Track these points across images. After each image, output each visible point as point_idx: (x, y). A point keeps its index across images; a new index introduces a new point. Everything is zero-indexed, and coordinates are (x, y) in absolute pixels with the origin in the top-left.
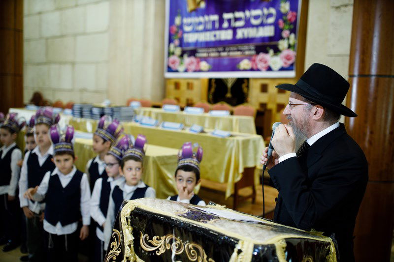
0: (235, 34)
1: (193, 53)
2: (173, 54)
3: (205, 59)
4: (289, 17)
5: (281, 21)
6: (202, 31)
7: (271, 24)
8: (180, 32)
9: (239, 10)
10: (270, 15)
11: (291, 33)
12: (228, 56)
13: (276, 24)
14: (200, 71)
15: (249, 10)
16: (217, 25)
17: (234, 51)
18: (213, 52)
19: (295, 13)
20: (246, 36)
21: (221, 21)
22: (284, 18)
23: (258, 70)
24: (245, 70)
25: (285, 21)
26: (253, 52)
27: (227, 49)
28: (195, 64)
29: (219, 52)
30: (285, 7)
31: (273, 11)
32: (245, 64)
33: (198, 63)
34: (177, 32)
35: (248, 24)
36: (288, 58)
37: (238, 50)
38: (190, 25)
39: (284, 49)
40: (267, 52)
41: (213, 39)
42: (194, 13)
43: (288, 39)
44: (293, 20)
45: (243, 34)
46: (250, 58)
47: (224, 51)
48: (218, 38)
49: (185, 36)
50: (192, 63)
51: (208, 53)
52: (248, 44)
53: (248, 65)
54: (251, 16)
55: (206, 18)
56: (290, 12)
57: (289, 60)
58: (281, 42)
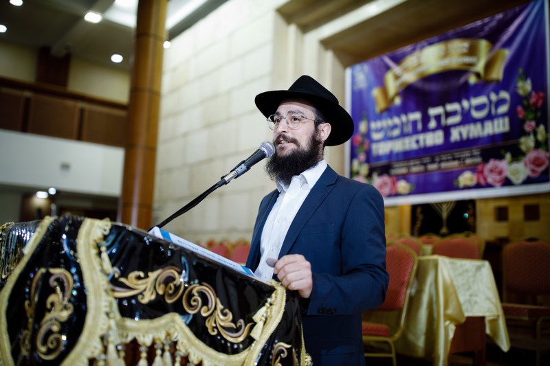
0: (447, 135)
1: (385, 170)
2: (358, 173)
3: (404, 177)
4: (533, 100)
5: (519, 108)
6: (397, 138)
7: (503, 115)
8: (367, 142)
9: (451, 101)
10: (501, 102)
12: (439, 168)
13: (511, 114)
14: (397, 195)
15: (468, 99)
16: (420, 126)
17: (447, 160)
18: (415, 165)
19: (541, 94)
20: (465, 136)
21: (426, 119)
22: (525, 102)
23: (489, 186)
24: (467, 188)
25: (526, 108)
26: (479, 160)
27: (437, 159)
28: (390, 185)
29: (425, 165)
30: (525, 87)
31: (505, 95)
32: (466, 178)
33: (394, 183)
34: (362, 143)
35: (467, 119)
36: (537, 162)
37: (454, 159)
39: (528, 150)
40: (501, 158)
41: (414, 146)
42: (385, 114)
43: (535, 133)
44: (540, 103)
45: (461, 134)
46: (473, 168)
47: (433, 162)
48: (422, 144)
49: (374, 147)
50: (385, 184)
51: (409, 167)
52: (469, 148)
53: (471, 180)
54: (470, 107)
55: (404, 118)
56: (533, 94)
57: (539, 165)
58: (523, 140)
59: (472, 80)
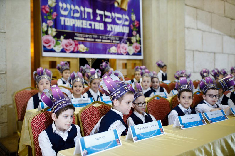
0: (106, 27)
2: (47, 33)
3: (83, 43)
4: (135, 24)
6: (77, 18)
7: (127, 26)
9: (107, 11)
10: (126, 20)
11: (137, 34)
12: (101, 42)
13: (129, 26)
14: (78, 52)
15: (114, 13)
16: (92, 17)
17: (105, 39)
19: (138, 22)
21: (95, 15)
22: (133, 23)
23: (122, 54)
25: (134, 26)
26: (118, 42)
27: (101, 37)
28: (74, 45)
29: (95, 38)
30: (134, 17)
32: (113, 49)
33: (76, 45)
34: (51, 13)
35: (114, 22)
37: (108, 39)
38: (66, 10)
39: (134, 42)
40: (126, 43)
41: (89, 27)
43: (136, 37)
44: (138, 26)
45: (112, 28)
46: (116, 46)
47: (99, 38)
48: (93, 27)
51: (85, 38)
53: (115, 51)
54: (115, 17)
55: (82, 9)
56: (136, 21)
57: (137, 49)
58: (132, 38)
59: (116, 5)
